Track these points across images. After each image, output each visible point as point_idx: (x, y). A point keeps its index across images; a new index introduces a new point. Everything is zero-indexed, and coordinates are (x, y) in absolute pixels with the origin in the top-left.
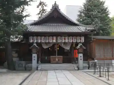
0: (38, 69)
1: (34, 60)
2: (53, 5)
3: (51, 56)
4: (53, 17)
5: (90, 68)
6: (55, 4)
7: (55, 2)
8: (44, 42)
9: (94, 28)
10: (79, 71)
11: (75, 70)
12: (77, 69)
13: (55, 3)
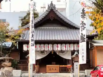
2: (49, 5)
6: (52, 4)
7: (52, 2)
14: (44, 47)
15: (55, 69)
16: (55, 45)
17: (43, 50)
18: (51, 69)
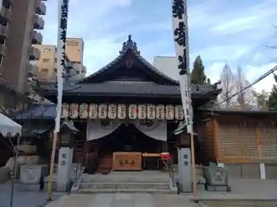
0: (73, 189)
1: (63, 163)
2: (125, 43)
3: (115, 154)
4: (125, 66)
5: (209, 188)
6: (130, 40)
7: (130, 37)
10: (181, 196)
12: (176, 189)
13: (128, 39)
15: (133, 163)
16: (132, 106)
17: (105, 117)
18: (124, 162)
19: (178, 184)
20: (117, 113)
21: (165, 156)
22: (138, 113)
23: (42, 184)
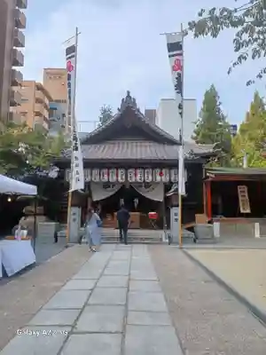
0: (83, 240)
2: (123, 99)
6: (129, 96)
7: (128, 92)
8: (97, 180)
9: (211, 150)
10: (171, 246)
11: (165, 243)
12: (167, 241)
14: (108, 175)
15: (132, 222)
16: (131, 170)
19: (169, 237)
20: (119, 177)
21: (152, 216)
22: (136, 177)
23: (56, 237)
